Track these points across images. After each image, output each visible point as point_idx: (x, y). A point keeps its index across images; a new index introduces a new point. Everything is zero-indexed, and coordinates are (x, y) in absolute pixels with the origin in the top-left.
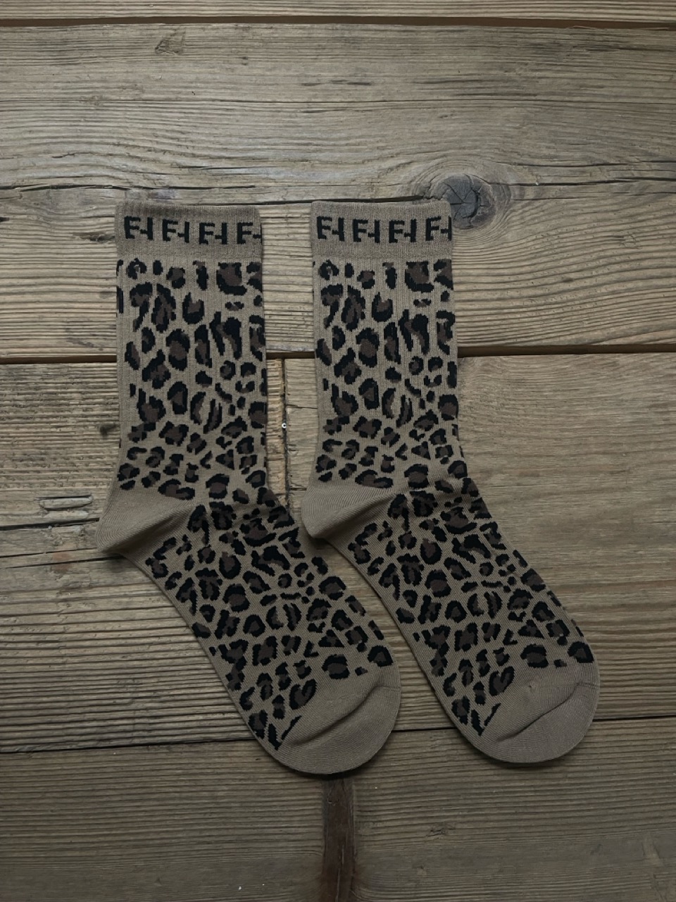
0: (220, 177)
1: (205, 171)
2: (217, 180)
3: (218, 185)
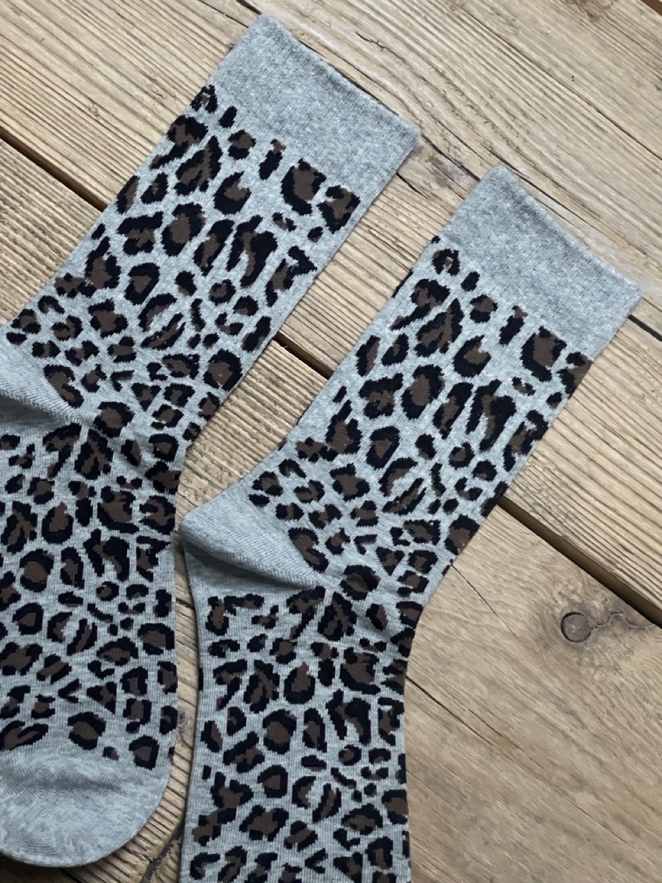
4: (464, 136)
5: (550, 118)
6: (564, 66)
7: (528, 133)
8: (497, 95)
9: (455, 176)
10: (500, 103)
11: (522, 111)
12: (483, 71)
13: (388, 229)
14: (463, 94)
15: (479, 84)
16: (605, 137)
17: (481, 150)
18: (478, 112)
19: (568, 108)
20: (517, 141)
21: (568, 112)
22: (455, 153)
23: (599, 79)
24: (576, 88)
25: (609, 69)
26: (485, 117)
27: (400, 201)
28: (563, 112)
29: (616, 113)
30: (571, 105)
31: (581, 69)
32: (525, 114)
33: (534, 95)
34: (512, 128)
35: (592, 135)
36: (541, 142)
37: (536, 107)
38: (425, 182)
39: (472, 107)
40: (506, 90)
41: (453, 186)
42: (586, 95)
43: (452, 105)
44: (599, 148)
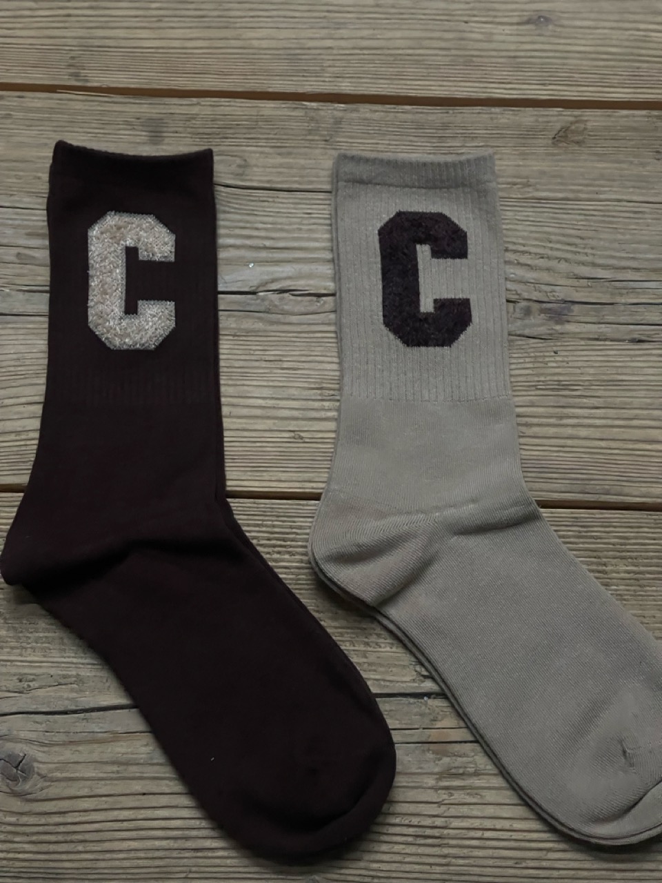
0: (624, 291)
1: (607, 284)
2: (621, 295)
3: (623, 301)
4: (551, 280)
5: (600, 229)
6: (585, 189)
7: (592, 248)
8: (553, 237)
9: (566, 312)
10: (558, 242)
11: (578, 237)
12: (533, 229)
13: (548, 378)
14: (530, 253)
15: (536, 239)
16: (646, 216)
17: (570, 282)
18: (549, 258)
19: (607, 214)
20: (589, 259)
21: (609, 216)
22: (554, 296)
23: (614, 180)
24: (602, 196)
25: (616, 169)
26: (557, 258)
27: (542, 354)
28: (607, 219)
29: (642, 194)
30: (608, 211)
31: (597, 182)
32: (582, 238)
33: (578, 221)
34: (579, 253)
35: (637, 221)
36: (606, 249)
37: (585, 228)
38: (549, 329)
39: (542, 258)
40: (557, 231)
41: (570, 319)
42: (614, 197)
43: (528, 265)
44: (648, 226)
